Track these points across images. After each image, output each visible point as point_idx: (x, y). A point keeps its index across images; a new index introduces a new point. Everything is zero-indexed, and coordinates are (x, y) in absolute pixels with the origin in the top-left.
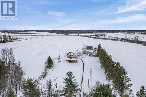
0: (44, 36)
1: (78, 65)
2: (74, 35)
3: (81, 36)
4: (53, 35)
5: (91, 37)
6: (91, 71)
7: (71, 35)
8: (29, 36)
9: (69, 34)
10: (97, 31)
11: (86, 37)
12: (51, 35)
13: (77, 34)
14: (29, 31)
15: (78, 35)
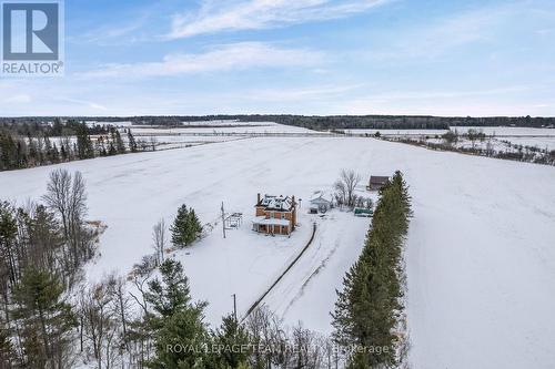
0: (253, 135)
1: (285, 244)
2: (361, 135)
3: (385, 139)
4: (285, 135)
5: (421, 144)
6: (317, 272)
7: (351, 135)
8: (206, 135)
9: (346, 131)
10: (469, 118)
11: (404, 142)
12: (278, 135)
13: (374, 131)
14: (221, 117)
15: (378, 135)
